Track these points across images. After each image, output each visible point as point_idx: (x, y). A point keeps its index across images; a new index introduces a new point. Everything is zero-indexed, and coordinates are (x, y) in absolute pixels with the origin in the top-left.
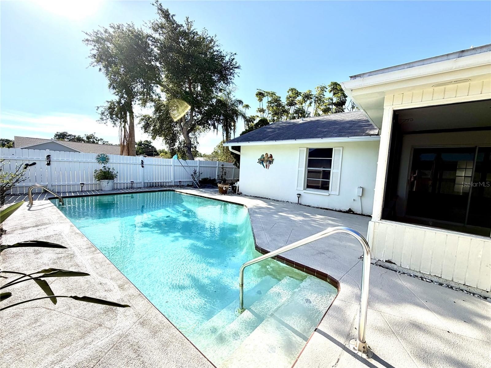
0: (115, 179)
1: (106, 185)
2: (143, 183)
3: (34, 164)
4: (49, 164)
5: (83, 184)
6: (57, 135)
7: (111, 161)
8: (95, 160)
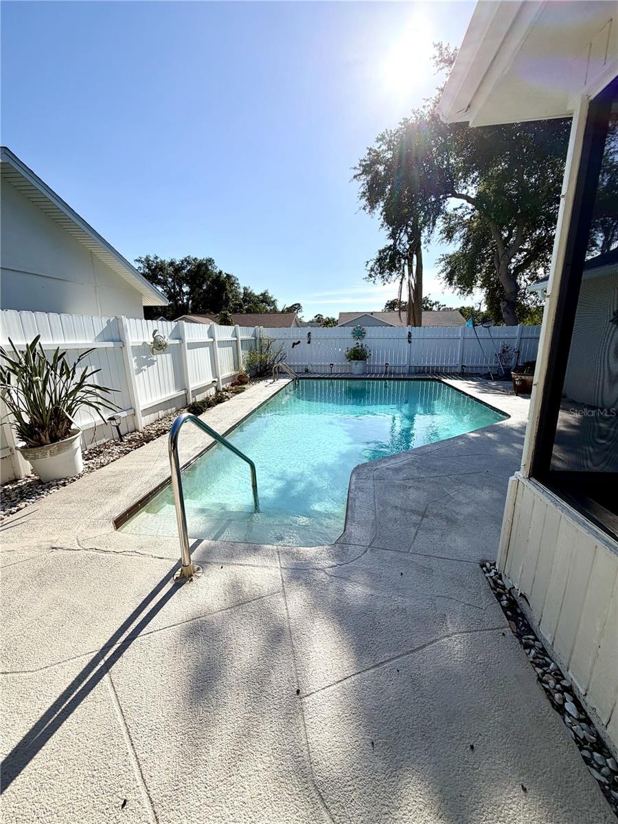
0: (367, 360)
1: (357, 367)
2: (408, 367)
3: (299, 342)
4: (309, 342)
5: (332, 365)
6: (387, 304)
7: (368, 335)
8: (350, 336)
